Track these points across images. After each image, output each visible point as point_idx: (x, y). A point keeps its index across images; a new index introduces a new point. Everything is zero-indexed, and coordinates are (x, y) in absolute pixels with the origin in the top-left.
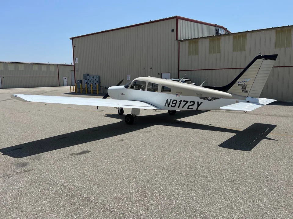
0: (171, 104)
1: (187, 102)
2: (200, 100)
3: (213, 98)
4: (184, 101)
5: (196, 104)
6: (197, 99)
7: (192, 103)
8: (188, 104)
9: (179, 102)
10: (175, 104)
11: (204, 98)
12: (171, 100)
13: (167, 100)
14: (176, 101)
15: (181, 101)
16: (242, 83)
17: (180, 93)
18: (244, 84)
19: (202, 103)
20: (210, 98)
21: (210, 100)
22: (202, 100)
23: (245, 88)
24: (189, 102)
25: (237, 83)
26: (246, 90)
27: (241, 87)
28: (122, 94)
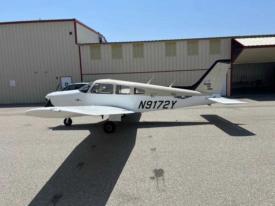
0: (146, 105)
1: (162, 102)
2: (175, 100)
3: (186, 96)
4: (159, 101)
5: (171, 103)
6: (172, 99)
7: (167, 103)
8: (164, 104)
9: (154, 102)
10: (150, 105)
11: (178, 97)
12: (145, 102)
13: (142, 102)
14: (151, 102)
15: (156, 101)
16: (207, 82)
18: (209, 83)
19: (176, 101)
20: (183, 97)
21: (184, 98)
22: (176, 99)
23: (210, 86)
24: (164, 102)
25: (203, 83)
26: (211, 87)
27: (206, 86)
28: (78, 100)
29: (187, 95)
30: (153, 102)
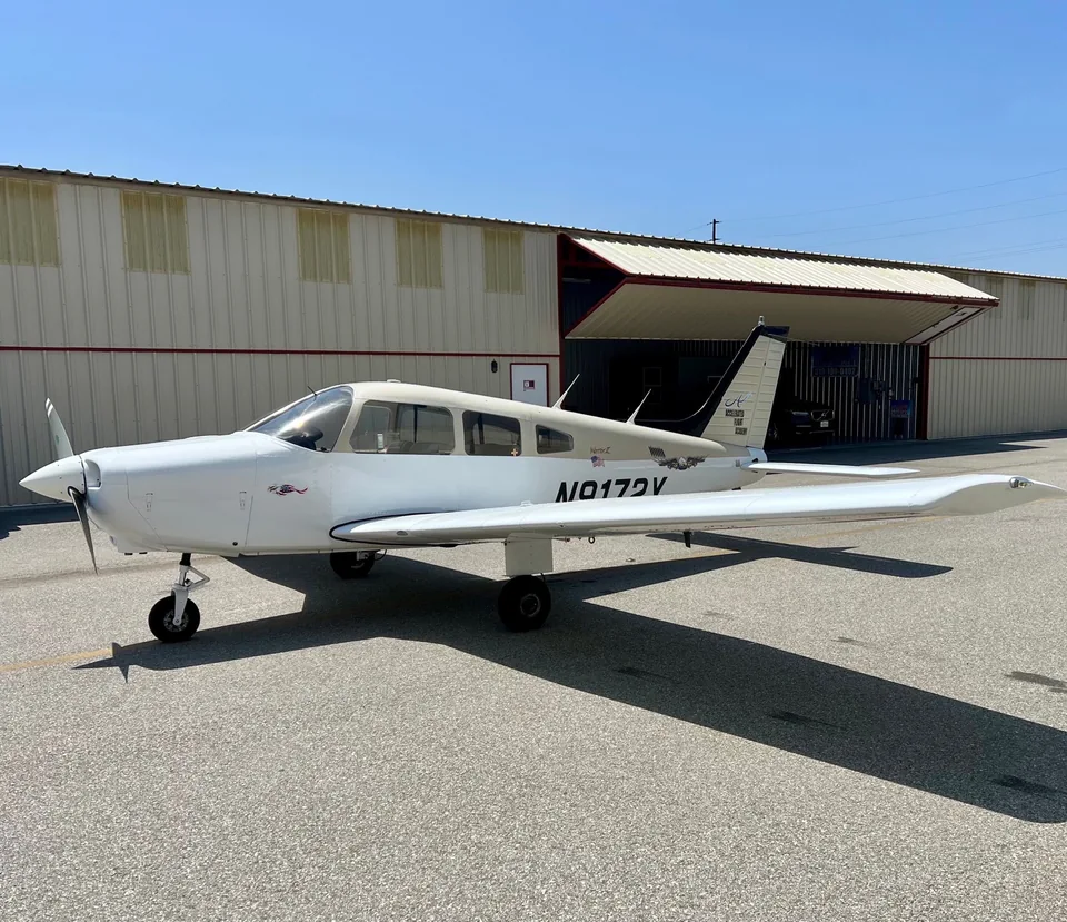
1: (626, 483)
2: (661, 473)
3: (689, 459)
4: (618, 482)
5: (651, 487)
6: (651, 469)
7: (640, 487)
8: (630, 490)
9: (604, 486)
12: (576, 484)
13: (564, 485)
14: (594, 485)
15: (609, 482)
16: (734, 407)
17: (602, 451)
18: (737, 408)
19: (664, 479)
20: (682, 461)
21: (684, 467)
22: (665, 470)
23: (740, 422)
24: (632, 484)
25: (721, 408)
26: (744, 425)
27: (731, 420)
28: (286, 490)
29: (694, 455)
30: (599, 486)
